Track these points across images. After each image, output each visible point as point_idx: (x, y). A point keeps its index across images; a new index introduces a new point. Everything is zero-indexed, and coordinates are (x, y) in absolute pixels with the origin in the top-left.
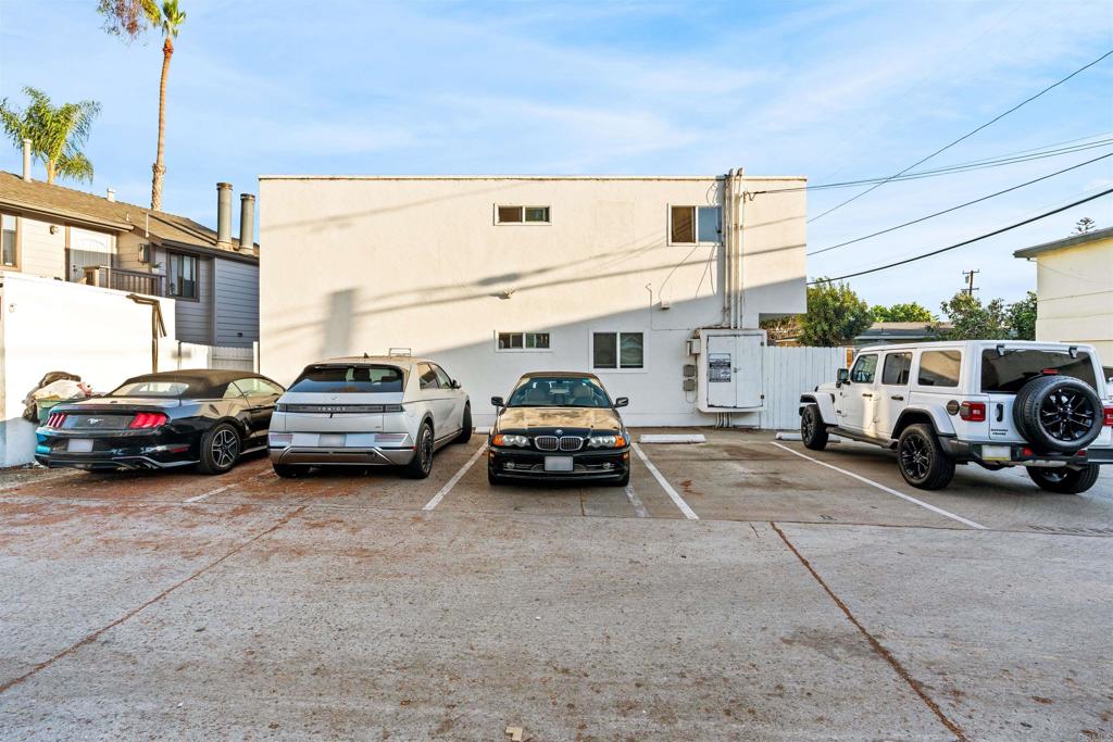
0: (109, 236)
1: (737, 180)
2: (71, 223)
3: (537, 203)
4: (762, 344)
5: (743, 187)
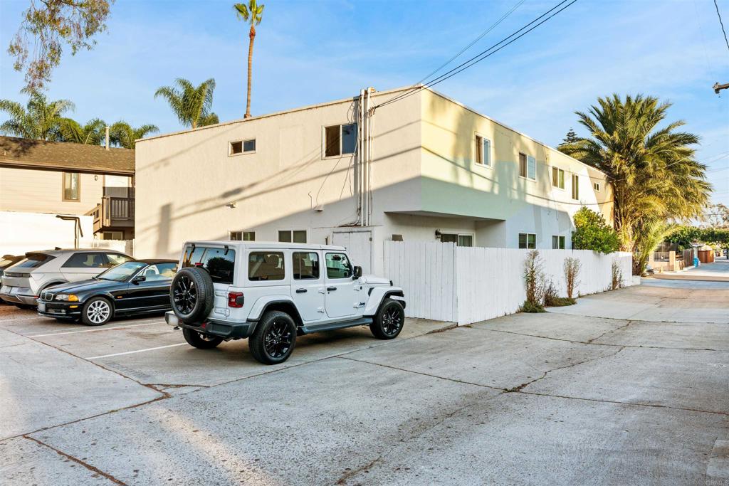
0: (127, 178)
1: (365, 98)
2: (104, 173)
3: (249, 137)
4: (371, 239)
5: (371, 103)
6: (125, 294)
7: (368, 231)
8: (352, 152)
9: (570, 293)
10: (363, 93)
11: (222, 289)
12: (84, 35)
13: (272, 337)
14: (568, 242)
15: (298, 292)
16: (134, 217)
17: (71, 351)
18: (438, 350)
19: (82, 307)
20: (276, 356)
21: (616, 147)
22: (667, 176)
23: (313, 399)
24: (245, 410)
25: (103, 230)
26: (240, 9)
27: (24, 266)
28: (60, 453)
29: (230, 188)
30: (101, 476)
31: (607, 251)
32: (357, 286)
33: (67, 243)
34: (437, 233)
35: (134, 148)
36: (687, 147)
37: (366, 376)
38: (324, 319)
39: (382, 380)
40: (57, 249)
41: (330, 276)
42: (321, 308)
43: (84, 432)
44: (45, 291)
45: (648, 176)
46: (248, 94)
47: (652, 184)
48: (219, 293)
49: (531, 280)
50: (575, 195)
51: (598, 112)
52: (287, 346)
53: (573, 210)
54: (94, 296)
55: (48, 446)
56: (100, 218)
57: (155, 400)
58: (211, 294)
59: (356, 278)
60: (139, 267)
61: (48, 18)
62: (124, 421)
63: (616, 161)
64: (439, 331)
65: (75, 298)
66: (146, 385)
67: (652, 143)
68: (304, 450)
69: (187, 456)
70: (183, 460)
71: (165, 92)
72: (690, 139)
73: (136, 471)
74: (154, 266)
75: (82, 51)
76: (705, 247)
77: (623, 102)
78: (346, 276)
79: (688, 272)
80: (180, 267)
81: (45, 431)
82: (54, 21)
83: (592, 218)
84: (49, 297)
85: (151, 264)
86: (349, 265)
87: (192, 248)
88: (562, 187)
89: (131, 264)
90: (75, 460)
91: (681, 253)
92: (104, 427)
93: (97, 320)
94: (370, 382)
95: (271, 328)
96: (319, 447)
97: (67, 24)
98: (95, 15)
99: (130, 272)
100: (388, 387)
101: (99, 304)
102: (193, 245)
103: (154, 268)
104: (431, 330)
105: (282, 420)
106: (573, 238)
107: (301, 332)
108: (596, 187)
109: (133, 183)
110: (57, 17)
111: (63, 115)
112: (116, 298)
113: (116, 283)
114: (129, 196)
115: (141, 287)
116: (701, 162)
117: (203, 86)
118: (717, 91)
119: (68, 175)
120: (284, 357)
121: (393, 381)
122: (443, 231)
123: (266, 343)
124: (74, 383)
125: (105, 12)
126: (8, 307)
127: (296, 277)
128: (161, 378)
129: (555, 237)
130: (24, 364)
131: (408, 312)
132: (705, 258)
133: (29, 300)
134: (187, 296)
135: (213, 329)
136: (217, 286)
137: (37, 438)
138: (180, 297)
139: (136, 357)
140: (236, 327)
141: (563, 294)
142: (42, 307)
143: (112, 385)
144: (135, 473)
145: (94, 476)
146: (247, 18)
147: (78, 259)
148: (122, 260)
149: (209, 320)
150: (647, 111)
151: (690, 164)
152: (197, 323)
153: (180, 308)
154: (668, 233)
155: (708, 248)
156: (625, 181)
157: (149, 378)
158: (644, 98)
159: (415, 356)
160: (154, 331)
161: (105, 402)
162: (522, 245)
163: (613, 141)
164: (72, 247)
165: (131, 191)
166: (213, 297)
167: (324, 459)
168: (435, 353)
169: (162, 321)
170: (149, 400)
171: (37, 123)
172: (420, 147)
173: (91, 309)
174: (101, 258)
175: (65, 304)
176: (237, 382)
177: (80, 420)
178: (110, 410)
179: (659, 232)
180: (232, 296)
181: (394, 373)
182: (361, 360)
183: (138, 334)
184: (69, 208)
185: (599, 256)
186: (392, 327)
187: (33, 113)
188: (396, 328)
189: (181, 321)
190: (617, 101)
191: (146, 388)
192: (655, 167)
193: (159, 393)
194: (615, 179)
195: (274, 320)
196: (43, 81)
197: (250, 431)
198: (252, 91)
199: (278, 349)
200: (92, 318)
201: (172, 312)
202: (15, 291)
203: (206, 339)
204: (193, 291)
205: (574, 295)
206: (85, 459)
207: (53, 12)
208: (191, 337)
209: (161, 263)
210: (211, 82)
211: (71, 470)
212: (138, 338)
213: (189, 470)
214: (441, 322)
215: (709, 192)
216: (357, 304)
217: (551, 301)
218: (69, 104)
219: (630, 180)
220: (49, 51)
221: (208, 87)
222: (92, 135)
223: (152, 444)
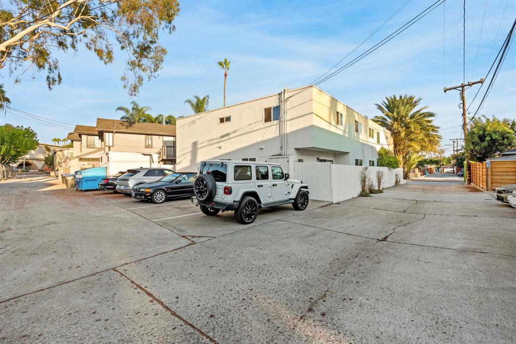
0: (173, 137)
1: (284, 93)
2: (163, 135)
3: (228, 115)
4: (288, 161)
5: (287, 96)
6: (172, 189)
7: (286, 158)
8: (278, 120)
9: (379, 187)
10: (283, 91)
11: (220, 185)
12: (153, 72)
13: (246, 210)
14: (375, 163)
15: (259, 186)
16: (176, 155)
17: (145, 216)
18: (329, 216)
19: (152, 194)
20: (248, 220)
21: (395, 120)
22: (421, 132)
23: (274, 246)
24: (237, 253)
25: (163, 160)
26: (220, 64)
27: (127, 176)
28: (132, 282)
29: (224, 133)
30: (155, 302)
31: (394, 168)
32: (286, 184)
33: (147, 165)
34: (318, 159)
35: (175, 124)
36: (430, 119)
37: (297, 231)
38: (271, 200)
39: (307, 233)
40: (141, 168)
41: (273, 179)
42: (269, 195)
43: (147, 267)
44: (135, 187)
45: (411, 132)
46: (224, 101)
47: (413, 136)
48: (218, 187)
49: (364, 181)
50: (378, 142)
51: (385, 103)
52: (254, 214)
53: (378, 148)
54: (157, 189)
55: (126, 277)
56: (161, 155)
57: (187, 246)
58: (215, 187)
59: (286, 179)
60: (178, 176)
61: (137, 64)
62: (171, 259)
63: (396, 125)
64: (325, 206)
65: (149, 191)
66: (182, 236)
67: (412, 117)
68: (279, 282)
69: (208, 286)
70: (206, 289)
71: (189, 101)
72: (432, 115)
73: (177, 298)
74: (185, 175)
75: (153, 79)
76: (429, 166)
77: (398, 98)
78: (280, 178)
79: (423, 178)
80: (198, 174)
81: (125, 266)
82: (139, 66)
83: (387, 152)
84: (136, 190)
85: (184, 174)
86: (282, 173)
87: (204, 164)
88: (373, 137)
89: (174, 174)
90: (141, 288)
91: (421, 169)
92: (159, 264)
93: (159, 201)
94: (302, 235)
95: (246, 205)
96: (287, 280)
97: (145, 66)
98: (157, 62)
99: (174, 178)
100: (312, 238)
101: (160, 193)
102: (205, 162)
103: (185, 176)
104: (321, 205)
105: (260, 260)
106: (378, 162)
107: (260, 207)
108: (387, 138)
109: (175, 139)
110: (141, 63)
111: (146, 113)
112: (168, 190)
113: (168, 183)
114: (174, 145)
115: (179, 185)
116: (437, 126)
117: (204, 98)
118: (445, 91)
119: (147, 136)
120: (252, 220)
121: (314, 234)
122: (321, 158)
123: (244, 213)
124: (145, 235)
125: (162, 61)
126: (120, 195)
127: (258, 179)
128: (190, 232)
129: (370, 161)
130: (122, 224)
131: (310, 197)
132: (430, 171)
133: (128, 192)
134: (202, 189)
135: (216, 206)
136: (217, 183)
137: (121, 271)
138: (199, 189)
139: (177, 220)
140: (228, 205)
141: (377, 188)
142: (133, 195)
143: (165, 236)
144: (177, 300)
145: (151, 301)
146: (223, 68)
147: (151, 172)
148: (171, 172)
149: (214, 201)
150: (410, 102)
151: (431, 126)
152: (208, 203)
153: (199, 195)
154: (419, 160)
155: (431, 167)
156: (400, 135)
157: (184, 232)
158: (408, 97)
159: (319, 219)
160: (186, 206)
161: (160, 247)
162: (357, 164)
163: (394, 116)
164: (149, 167)
165: (174, 142)
166: (216, 189)
167: (293, 291)
168: (328, 218)
169: (189, 201)
170: (184, 245)
171: (135, 116)
172: (312, 113)
173: (156, 196)
174: (161, 172)
175: (144, 193)
176: (230, 235)
177: (146, 259)
178: (163, 252)
179: (415, 158)
180: (226, 188)
181: (312, 229)
182: (292, 221)
183: (178, 208)
184: (148, 151)
185: (390, 170)
186: (303, 204)
187: (134, 112)
188: (305, 204)
189: (199, 201)
190: (395, 98)
191: (182, 238)
192: (415, 128)
193: (190, 241)
194: (395, 134)
195: (247, 201)
196: (136, 93)
197: (243, 267)
198: (226, 100)
199: (249, 216)
200: (157, 200)
201: (195, 197)
202: (122, 187)
203: (212, 211)
204: (206, 186)
205: (381, 189)
206: (147, 287)
207: (139, 61)
208: (204, 210)
209: (188, 174)
210: (208, 96)
211: (137, 296)
212: (178, 210)
213: (210, 298)
214: (324, 201)
215: (441, 140)
216: (286, 193)
217: (372, 191)
218: (148, 108)
219: (403, 135)
220: (138, 79)
221: (206, 99)
222: (158, 120)
223: (186, 276)
